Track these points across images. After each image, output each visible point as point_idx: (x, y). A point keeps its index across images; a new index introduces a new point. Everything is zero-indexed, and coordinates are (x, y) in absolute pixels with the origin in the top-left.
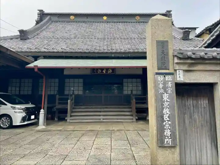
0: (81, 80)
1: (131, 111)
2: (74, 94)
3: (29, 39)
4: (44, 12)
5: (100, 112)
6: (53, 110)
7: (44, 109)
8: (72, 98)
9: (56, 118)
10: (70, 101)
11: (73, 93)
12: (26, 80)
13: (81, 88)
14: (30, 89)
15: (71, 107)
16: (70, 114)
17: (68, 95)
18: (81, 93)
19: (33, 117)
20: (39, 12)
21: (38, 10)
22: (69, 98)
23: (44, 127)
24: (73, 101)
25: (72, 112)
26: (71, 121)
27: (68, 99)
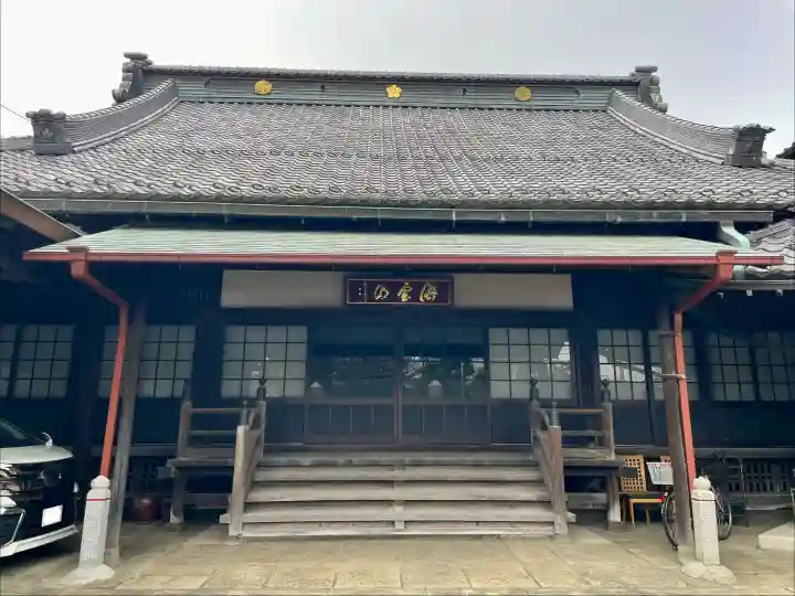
0: (299, 333)
1: (540, 482)
2: (265, 398)
3: (74, 152)
4: (151, 64)
5: (389, 483)
6: (161, 474)
7: (110, 476)
8: (257, 417)
9: (175, 514)
10: (246, 432)
11: (262, 392)
12: (48, 332)
13: (299, 370)
14: (62, 370)
15: (249, 458)
16: (246, 497)
17: (235, 402)
18: (295, 390)
19: (52, 515)
20: (128, 60)
21: (126, 56)
22: (243, 418)
23: (104, 573)
24: (261, 431)
25: (254, 485)
26: (247, 534)
27: (234, 422)
